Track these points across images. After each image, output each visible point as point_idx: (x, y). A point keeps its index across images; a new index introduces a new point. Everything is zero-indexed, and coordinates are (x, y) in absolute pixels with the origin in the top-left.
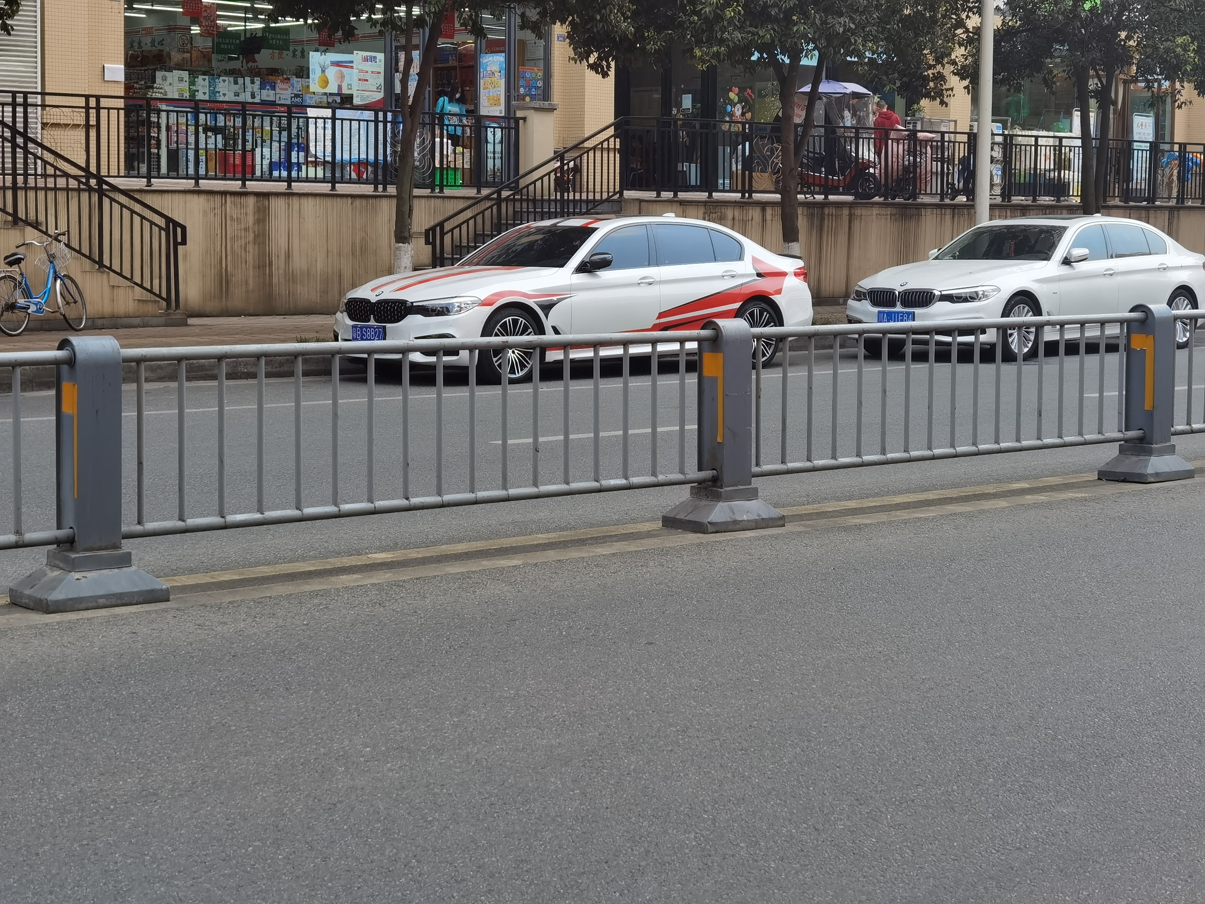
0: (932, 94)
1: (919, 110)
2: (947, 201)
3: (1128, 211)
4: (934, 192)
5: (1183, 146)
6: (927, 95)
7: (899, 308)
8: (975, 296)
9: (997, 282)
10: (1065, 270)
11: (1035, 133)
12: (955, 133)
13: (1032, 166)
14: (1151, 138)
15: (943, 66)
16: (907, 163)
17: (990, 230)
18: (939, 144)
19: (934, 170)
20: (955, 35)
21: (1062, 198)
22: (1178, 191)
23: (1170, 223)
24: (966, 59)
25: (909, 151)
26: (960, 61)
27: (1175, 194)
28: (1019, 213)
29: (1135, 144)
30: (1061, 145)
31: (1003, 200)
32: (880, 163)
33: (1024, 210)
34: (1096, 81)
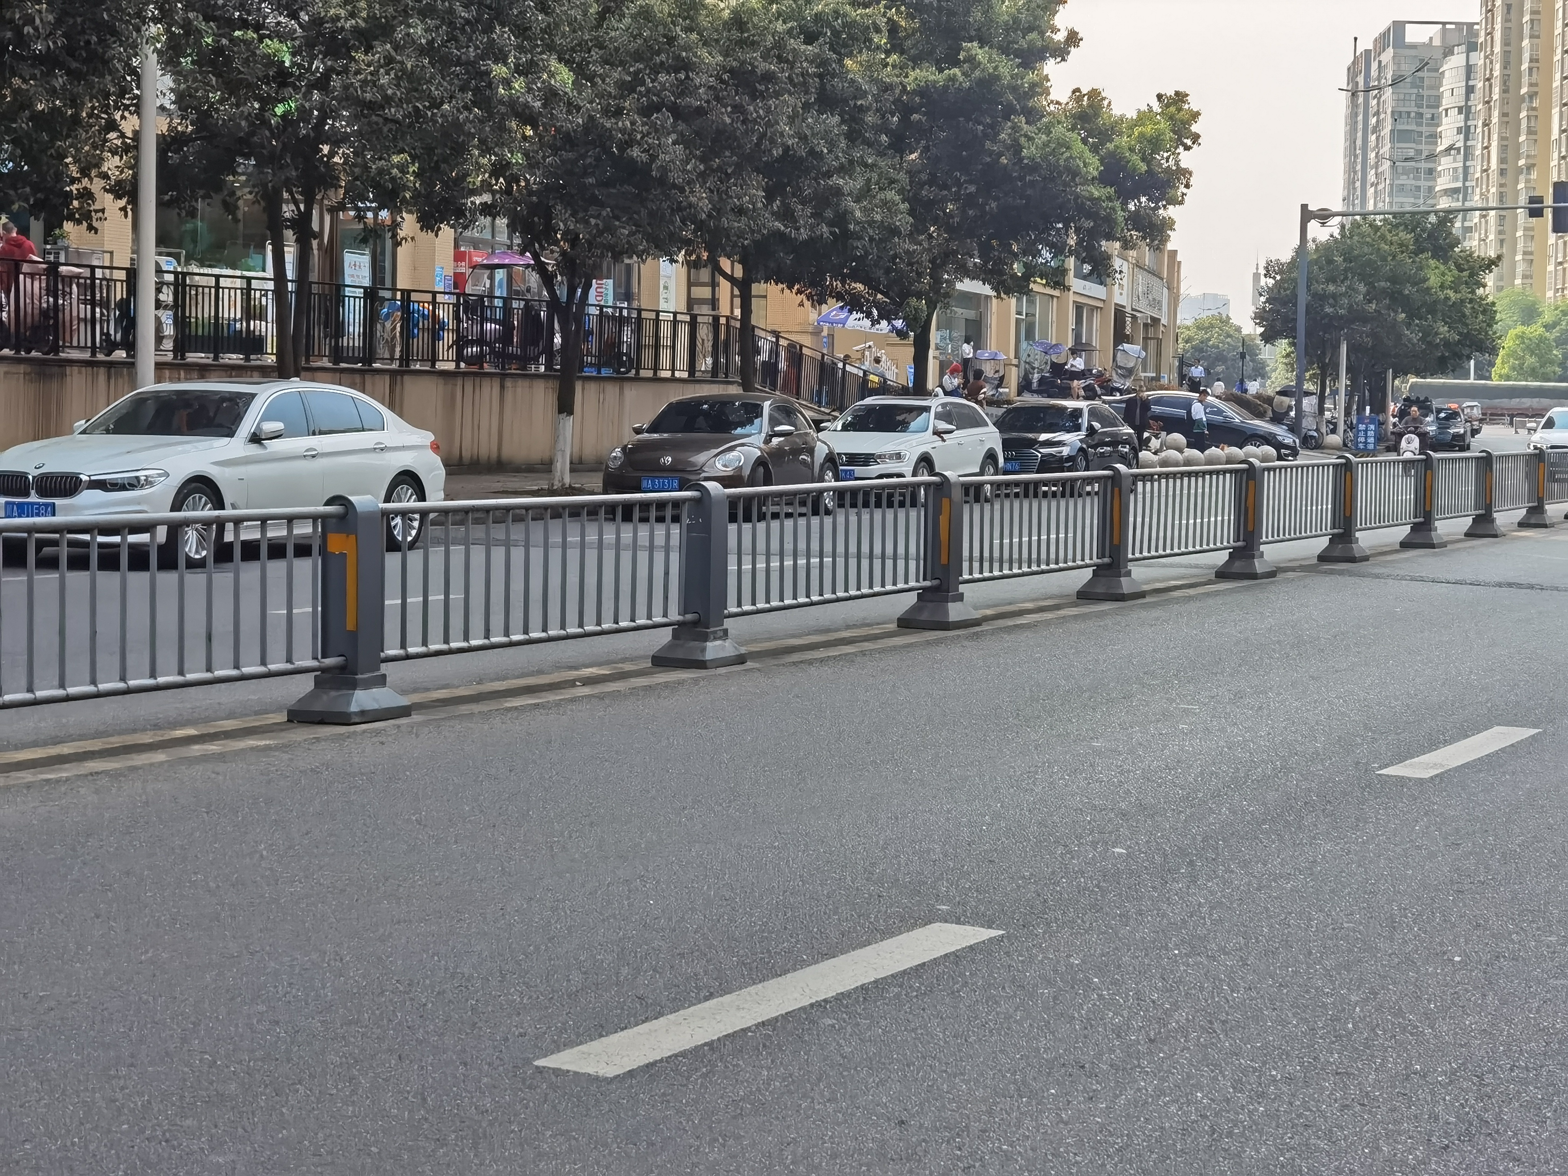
0: (77, 216)
1: (62, 236)
2: (101, 357)
3: (338, 375)
4: (82, 344)
5: (406, 294)
6: (70, 217)
7: (34, 498)
8: (135, 482)
9: (165, 465)
10: (254, 450)
11: (216, 271)
12: (111, 268)
13: (213, 314)
14: (367, 283)
15: (91, 180)
16: (45, 305)
17: (156, 396)
18: (88, 281)
19: (82, 316)
20: (106, 141)
21: (252, 357)
22: (401, 351)
23: (392, 391)
24: (122, 172)
25: (48, 289)
26: (114, 174)
27: (397, 355)
28: (195, 375)
29: (347, 289)
30: (249, 288)
31: (175, 357)
32: (8, 304)
33: (203, 371)
34: (292, 207)
